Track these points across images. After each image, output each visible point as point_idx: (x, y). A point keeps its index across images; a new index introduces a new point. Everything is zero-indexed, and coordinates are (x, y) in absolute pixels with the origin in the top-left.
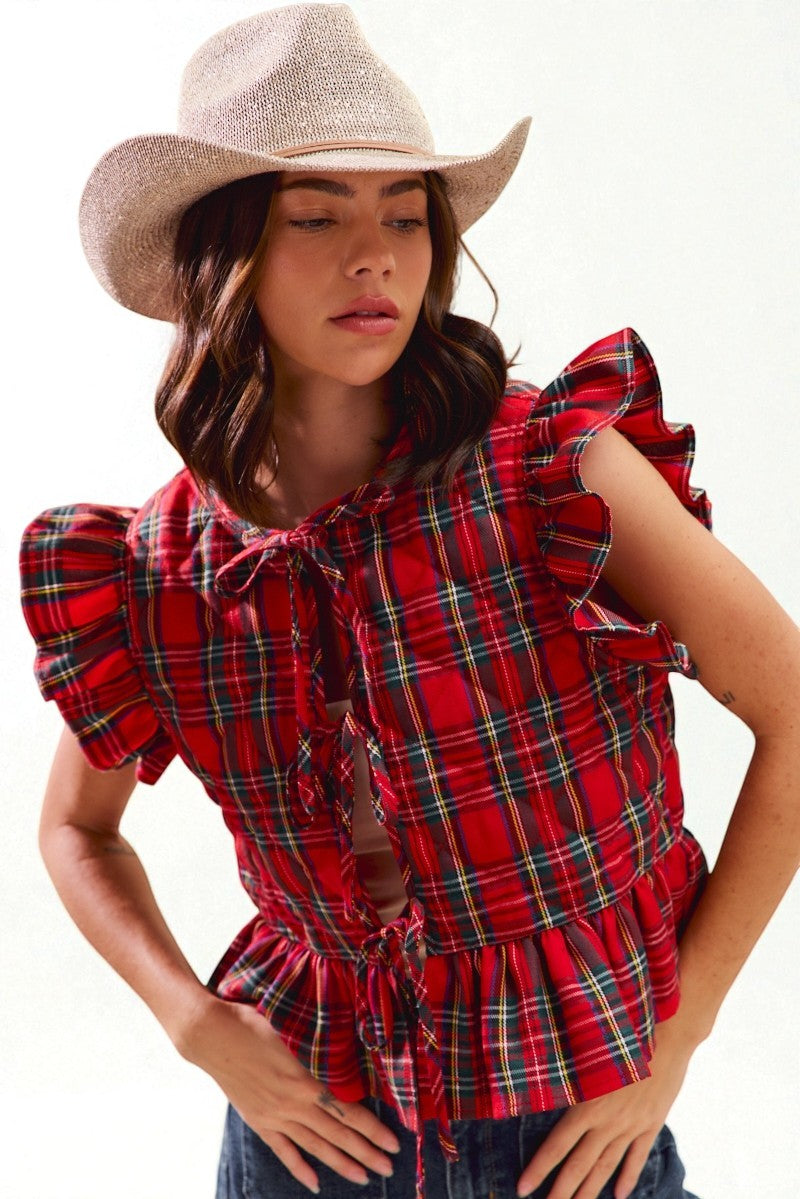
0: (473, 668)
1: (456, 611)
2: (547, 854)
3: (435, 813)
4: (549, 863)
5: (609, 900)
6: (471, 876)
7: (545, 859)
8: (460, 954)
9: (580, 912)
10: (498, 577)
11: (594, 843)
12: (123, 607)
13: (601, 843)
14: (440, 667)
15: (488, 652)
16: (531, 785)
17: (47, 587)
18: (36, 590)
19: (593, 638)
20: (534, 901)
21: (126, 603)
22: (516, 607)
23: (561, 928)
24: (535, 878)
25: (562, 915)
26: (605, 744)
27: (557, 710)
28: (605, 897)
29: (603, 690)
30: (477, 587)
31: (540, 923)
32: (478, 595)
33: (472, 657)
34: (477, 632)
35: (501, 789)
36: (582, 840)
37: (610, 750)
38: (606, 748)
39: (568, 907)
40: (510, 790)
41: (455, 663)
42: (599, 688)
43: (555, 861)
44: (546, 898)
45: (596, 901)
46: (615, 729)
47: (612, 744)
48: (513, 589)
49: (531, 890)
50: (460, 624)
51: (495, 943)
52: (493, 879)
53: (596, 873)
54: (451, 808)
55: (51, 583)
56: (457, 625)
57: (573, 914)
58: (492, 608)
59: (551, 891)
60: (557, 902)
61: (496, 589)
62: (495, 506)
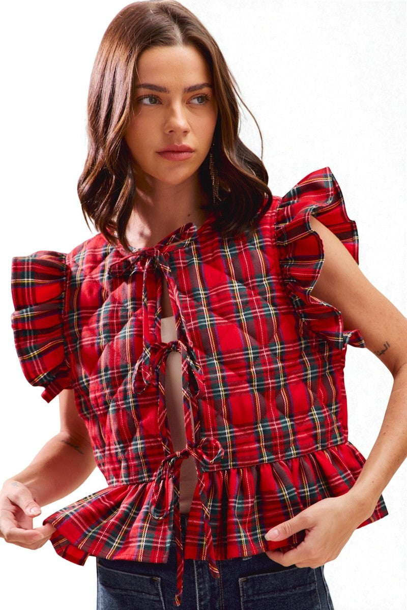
0: (244, 322)
1: (237, 293)
2: (269, 423)
3: (218, 394)
4: (270, 428)
5: (297, 454)
6: (232, 430)
7: (268, 426)
8: (218, 472)
9: (282, 457)
10: (260, 279)
11: (292, 423)
12: (63, 293)
13: (296, 424)
14: (227, 321)
15: (253, 315)
16: (267, 386)
17: (26, 279)
18: (20, 280)
19: (303, 319)
20: (260, 448)
21: (65, 291)
22: (268, 295)
23: (271, 464)
24: (262, 435)
25: (273, 457)
26: (303, 374)
27: (283, 350)
28: (295, 452)
29: (305, 347)
30: (249, 284)
31: (261, 459)
32: (250, 288)
33: (244, 317)
34: (247, 305)
35: (252, 386)
36: (287, 420)
37: (305, 377)
38: (303, 376)
39: (276, 453)
40: (256, 387)
41: (235, 319)
42: (303, 346)
43: (273, 427)
44: (266, 447)
45: (290, 453)
46: (309, 367)
47: (307, 375)
48: (267, 287)
49: (259, 442)
50: (239, 300)
51: (237, 467)
52: (242, 433)
53: (292, 438)
54: (226, 393)
55: (28, 278)
56: (238, 301)
57: (278, 458)
58: (255, 295)
59: (269, 443)
60: (271, 449)
61: (258, 286)
62: (260, 246)
